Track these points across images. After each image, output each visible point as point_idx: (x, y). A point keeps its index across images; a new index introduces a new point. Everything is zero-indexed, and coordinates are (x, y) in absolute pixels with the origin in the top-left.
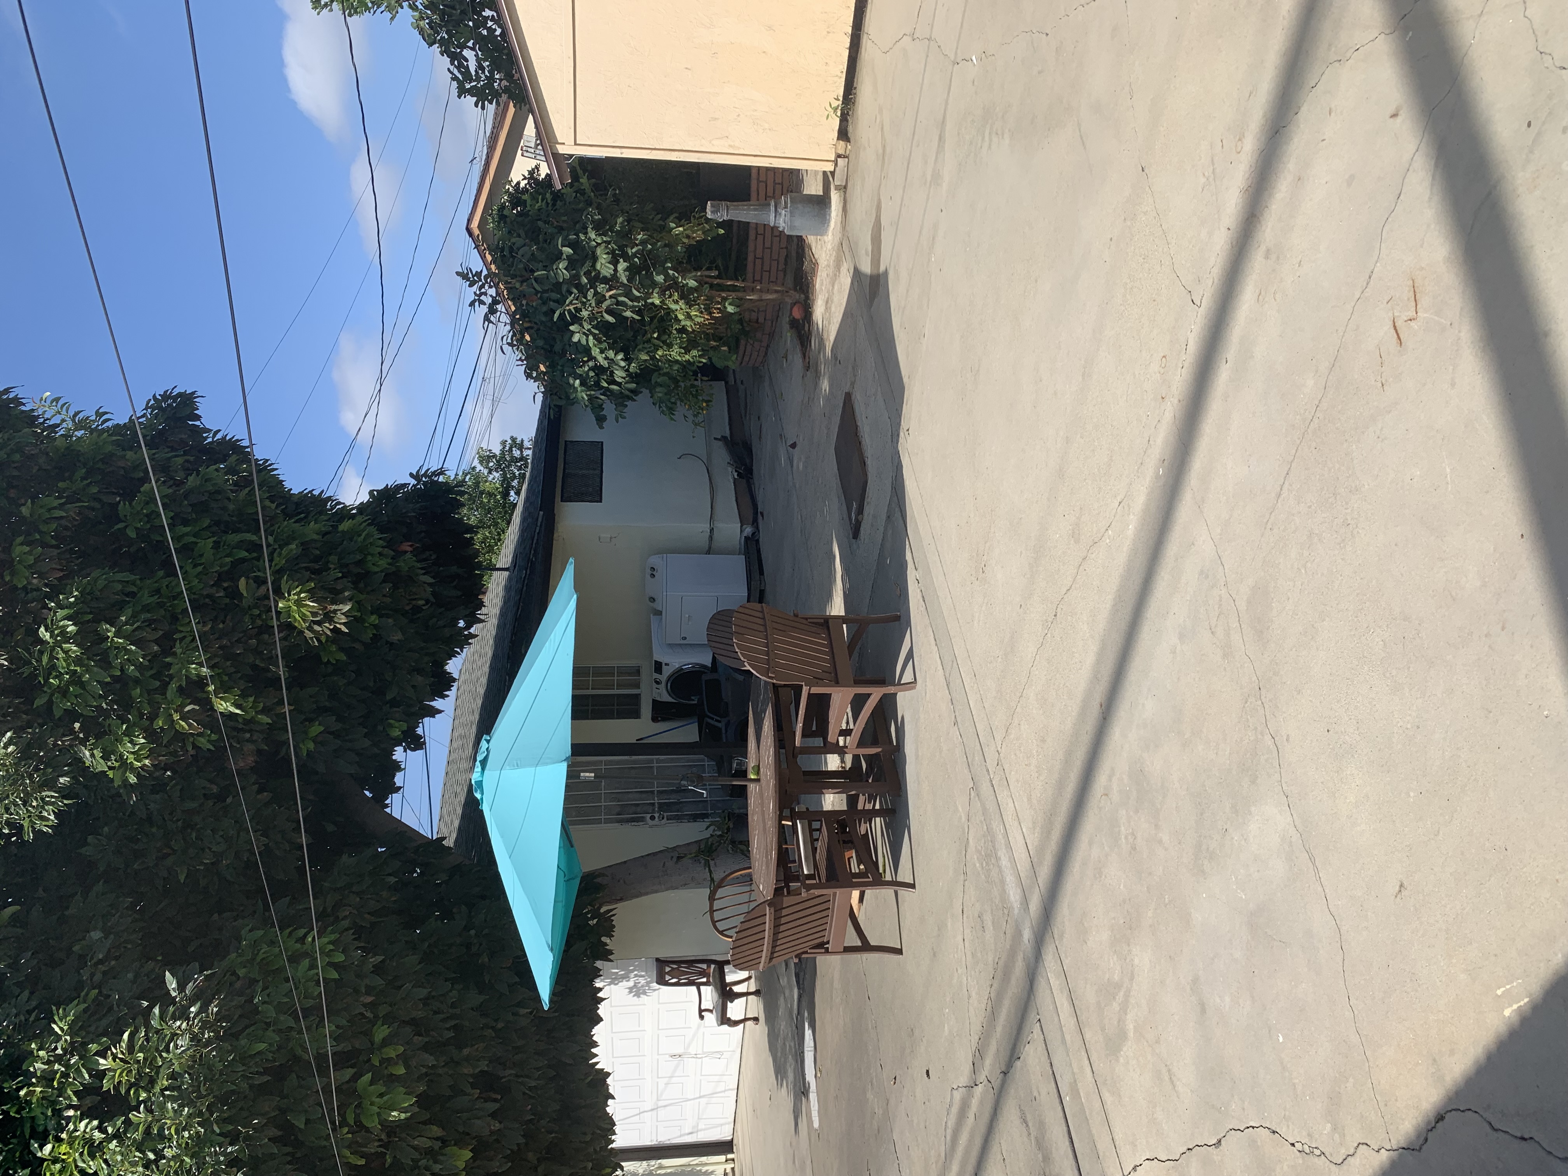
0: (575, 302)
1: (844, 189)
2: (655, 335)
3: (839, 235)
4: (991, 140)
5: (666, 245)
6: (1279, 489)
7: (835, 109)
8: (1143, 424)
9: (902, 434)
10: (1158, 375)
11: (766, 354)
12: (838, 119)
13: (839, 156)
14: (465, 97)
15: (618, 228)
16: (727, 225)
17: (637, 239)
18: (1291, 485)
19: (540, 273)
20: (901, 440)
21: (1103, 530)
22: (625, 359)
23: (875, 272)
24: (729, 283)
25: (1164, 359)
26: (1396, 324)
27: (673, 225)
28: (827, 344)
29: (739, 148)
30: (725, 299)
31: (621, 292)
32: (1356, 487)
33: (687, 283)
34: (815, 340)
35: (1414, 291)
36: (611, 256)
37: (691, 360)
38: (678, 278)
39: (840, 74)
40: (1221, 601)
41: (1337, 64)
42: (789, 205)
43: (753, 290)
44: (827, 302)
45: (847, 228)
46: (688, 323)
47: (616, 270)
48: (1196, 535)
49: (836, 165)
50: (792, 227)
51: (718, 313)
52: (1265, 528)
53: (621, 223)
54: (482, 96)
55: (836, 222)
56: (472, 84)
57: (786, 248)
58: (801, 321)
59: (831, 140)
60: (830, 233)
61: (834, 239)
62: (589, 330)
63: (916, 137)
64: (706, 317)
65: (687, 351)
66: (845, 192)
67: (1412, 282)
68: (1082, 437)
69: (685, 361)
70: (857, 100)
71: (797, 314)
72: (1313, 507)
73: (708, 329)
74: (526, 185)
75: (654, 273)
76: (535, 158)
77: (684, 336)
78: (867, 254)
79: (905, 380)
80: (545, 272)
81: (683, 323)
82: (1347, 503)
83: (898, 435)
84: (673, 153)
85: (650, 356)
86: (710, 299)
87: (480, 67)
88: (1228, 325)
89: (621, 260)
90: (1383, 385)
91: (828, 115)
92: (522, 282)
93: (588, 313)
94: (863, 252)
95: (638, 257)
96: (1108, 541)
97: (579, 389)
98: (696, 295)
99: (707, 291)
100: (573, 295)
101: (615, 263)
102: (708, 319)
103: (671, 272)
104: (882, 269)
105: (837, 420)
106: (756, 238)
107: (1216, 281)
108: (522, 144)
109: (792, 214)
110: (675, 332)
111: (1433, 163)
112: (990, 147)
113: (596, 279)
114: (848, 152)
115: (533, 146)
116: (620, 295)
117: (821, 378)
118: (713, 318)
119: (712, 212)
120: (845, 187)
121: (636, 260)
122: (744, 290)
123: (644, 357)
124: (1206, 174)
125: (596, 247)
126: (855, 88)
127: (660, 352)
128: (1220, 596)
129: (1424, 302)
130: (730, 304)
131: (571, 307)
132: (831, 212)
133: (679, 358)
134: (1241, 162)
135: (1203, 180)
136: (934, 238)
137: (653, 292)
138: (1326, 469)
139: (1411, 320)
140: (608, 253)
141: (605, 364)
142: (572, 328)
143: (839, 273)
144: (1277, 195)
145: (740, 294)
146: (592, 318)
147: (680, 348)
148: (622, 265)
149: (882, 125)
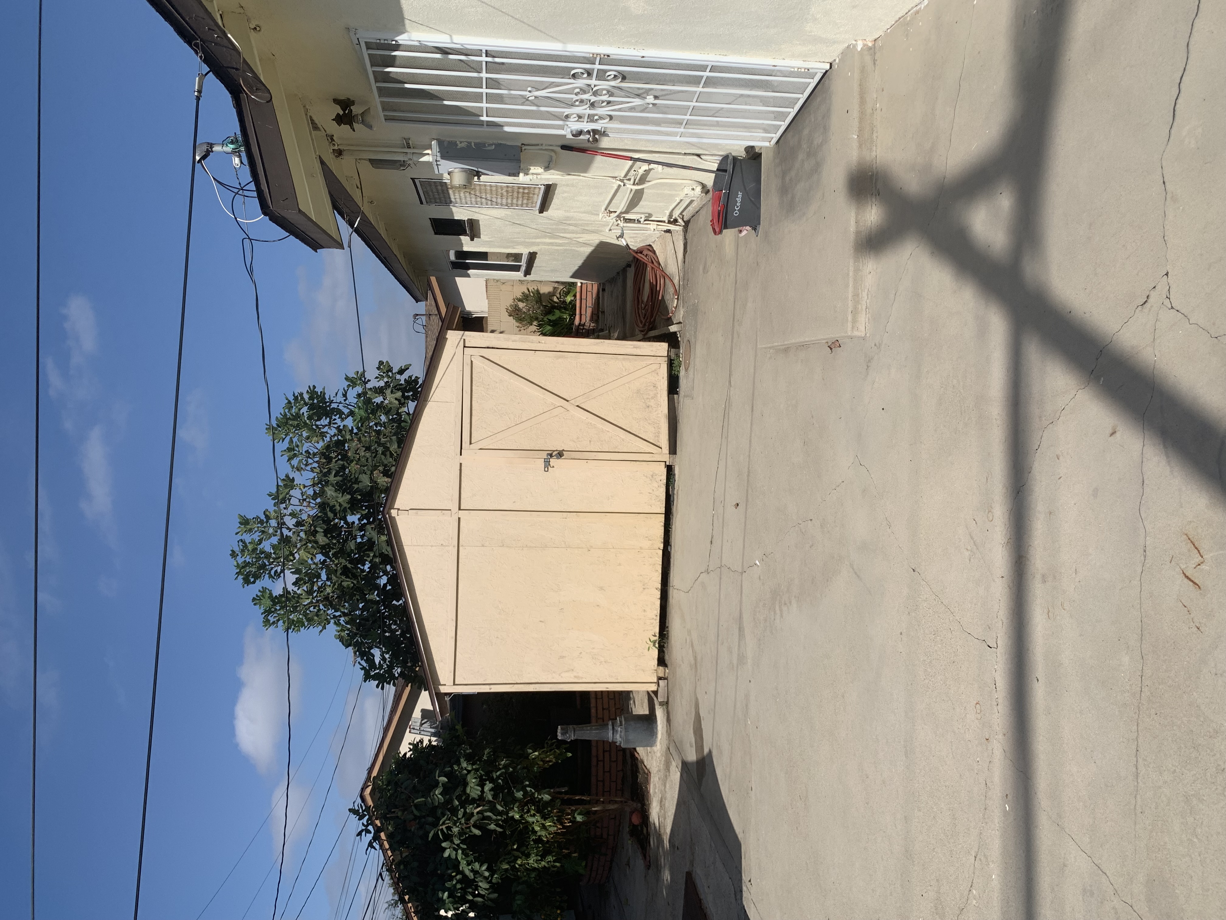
0: (448, 822)
1: (666, 704)
2: (515, 847)
3: (665, 742)
4: (781, 610)
5: (524, 768)
6: (1134, 769)
7: (654, 642)
8: (976, 771)
9: (744, 888)
10: (977, 721)
11: (610, 868)
12: (657, 651)
13: (660, 678)
14: (369, 681)
15: (485, 758)
16: (574, 745)
17: (501, 765)
18: (1145, 760)
19: (419, 800)
20: (745, 894)
21: (966, 893)
22: (488, 869)
23: (700, 756)
24: (577, 798)
25: (978, 706)
26: (1187, 574)
27: (530, 751)
28: (665, 837)
29: (582, 678)
30: (573, 812)
31: (487, 808)
32: (1214, 730)
33: (542, 798)
34: (654, 838)
35: (1192, 542)
36: (478, 779)
37: (546, 865)
38: (534, 794)
39: (655, 617)
40: (1116, 913)
41: (1051, 426)
42: (623, 723)
43: (597, 802)
44: (661, 801)
45: (673, 733)
46: (543, 833)
47: (483, 792)
48: (1065, 854)
49: (659, 685)
50: (627, 741)
51: (569, 823)
52: (1136, 814)
53: (489, 753)
54: (382, 680)
55: (662, 734)
56: (375, 672)
57: (623, 770)
58: (639, 828)
59: (653, 667)
60: (658, 743)
61: (662, 747)
62: (458, 845)
63: (720, 638)
64: (559, 827)
65: (543, 857)
66: (668, 706)
67: (1185, 536)
68: (920, 811)
69: (542, 868)
70: (670, 635)
71: (636, 820)
72: (1177, 770)
73: (560, 839)
74: (411, 755)
75: (515, 791)
76: (420, 734)
77: (540, 845)
78: (691, 746)
79: (740, 836)
80: (424, 799)
81: (539, 834)
82: (1212, 750)
83: (741, 891)
84: (531, 685)
85: (510, 865)
86: (561, 811)
87: (384, 659)
88: (1028, 650)
89: (488, 782)
90: (1198, 629)
91: (649, 648)
92: (403, 811)
93: (457, 829)
94: (688, 745)
95: (501, 779)
96: (974, 902)
97: (447, 901)
98: (549, 809)
99: (559, 805)
100: (446, 817)
101: (482, 785)
102: (560, 829)
103: (528, 789)
104: (706, 751)
105: (680, 903)
106: (597, 764)
107: (1005, 621)
108: (410, 724)
109: (626, 730)
110: (532, 843)
111: (1162, 446)
112: (782, 616)
113: (466, 801)
114: (666, 675)
115: (418, 724)
116: (486, 811)
117: (662, 870)
118: (564, 827)
119: (562, 734)
120: (667, 703)
121: (500, 781)
122: (589, 802)
123: (505, 866)
124: (969, 548)
125: (467, 775)
126: (667, 627)
127: (519, 862)
128: (1114, 908)
129: (1204, 546)
130: (579, 814)
131: (444, 827)
132: (657, 726)
133: (536, 865)
134: (996, 526)
135: (967, 554)
136: (747, 706)
137: (513, 806)
138: (1175, 728)
139: (1199, 565)
140: (475, 778)
141: (471, 876)
142: (444, 845)
143: (669, 772)
144: (1035, 533)
145: (587, 806)
146: (461, 834)
147: (537, 855)
148: (488, 786)
149: (692, 642)
